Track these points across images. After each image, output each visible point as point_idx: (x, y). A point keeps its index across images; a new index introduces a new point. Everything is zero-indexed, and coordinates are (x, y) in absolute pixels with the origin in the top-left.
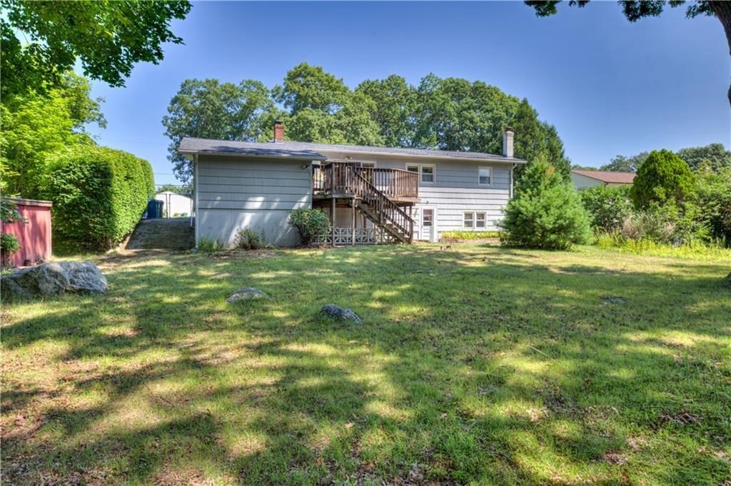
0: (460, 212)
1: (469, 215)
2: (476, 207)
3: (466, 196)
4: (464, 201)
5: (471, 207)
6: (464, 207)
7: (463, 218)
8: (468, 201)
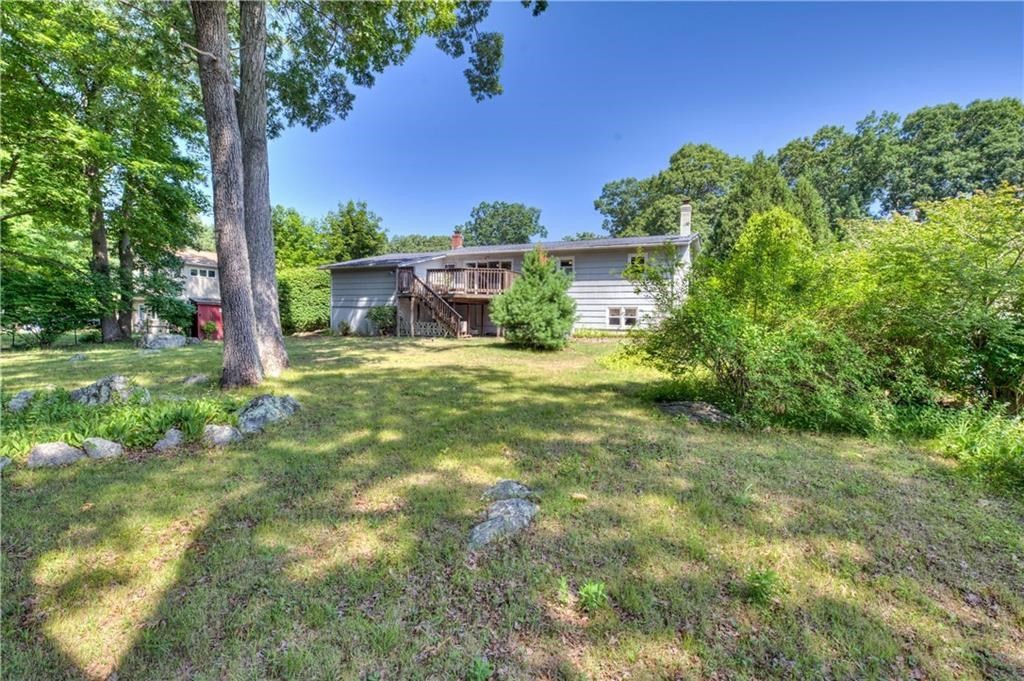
0: (602, 308)
1: (616, 311)
2: (624, 302)
3: (611, 289)
4: (609, 295)
5: (617, 302)
6: (609, 302)
7: (607, 315)
8: (612, 295)
